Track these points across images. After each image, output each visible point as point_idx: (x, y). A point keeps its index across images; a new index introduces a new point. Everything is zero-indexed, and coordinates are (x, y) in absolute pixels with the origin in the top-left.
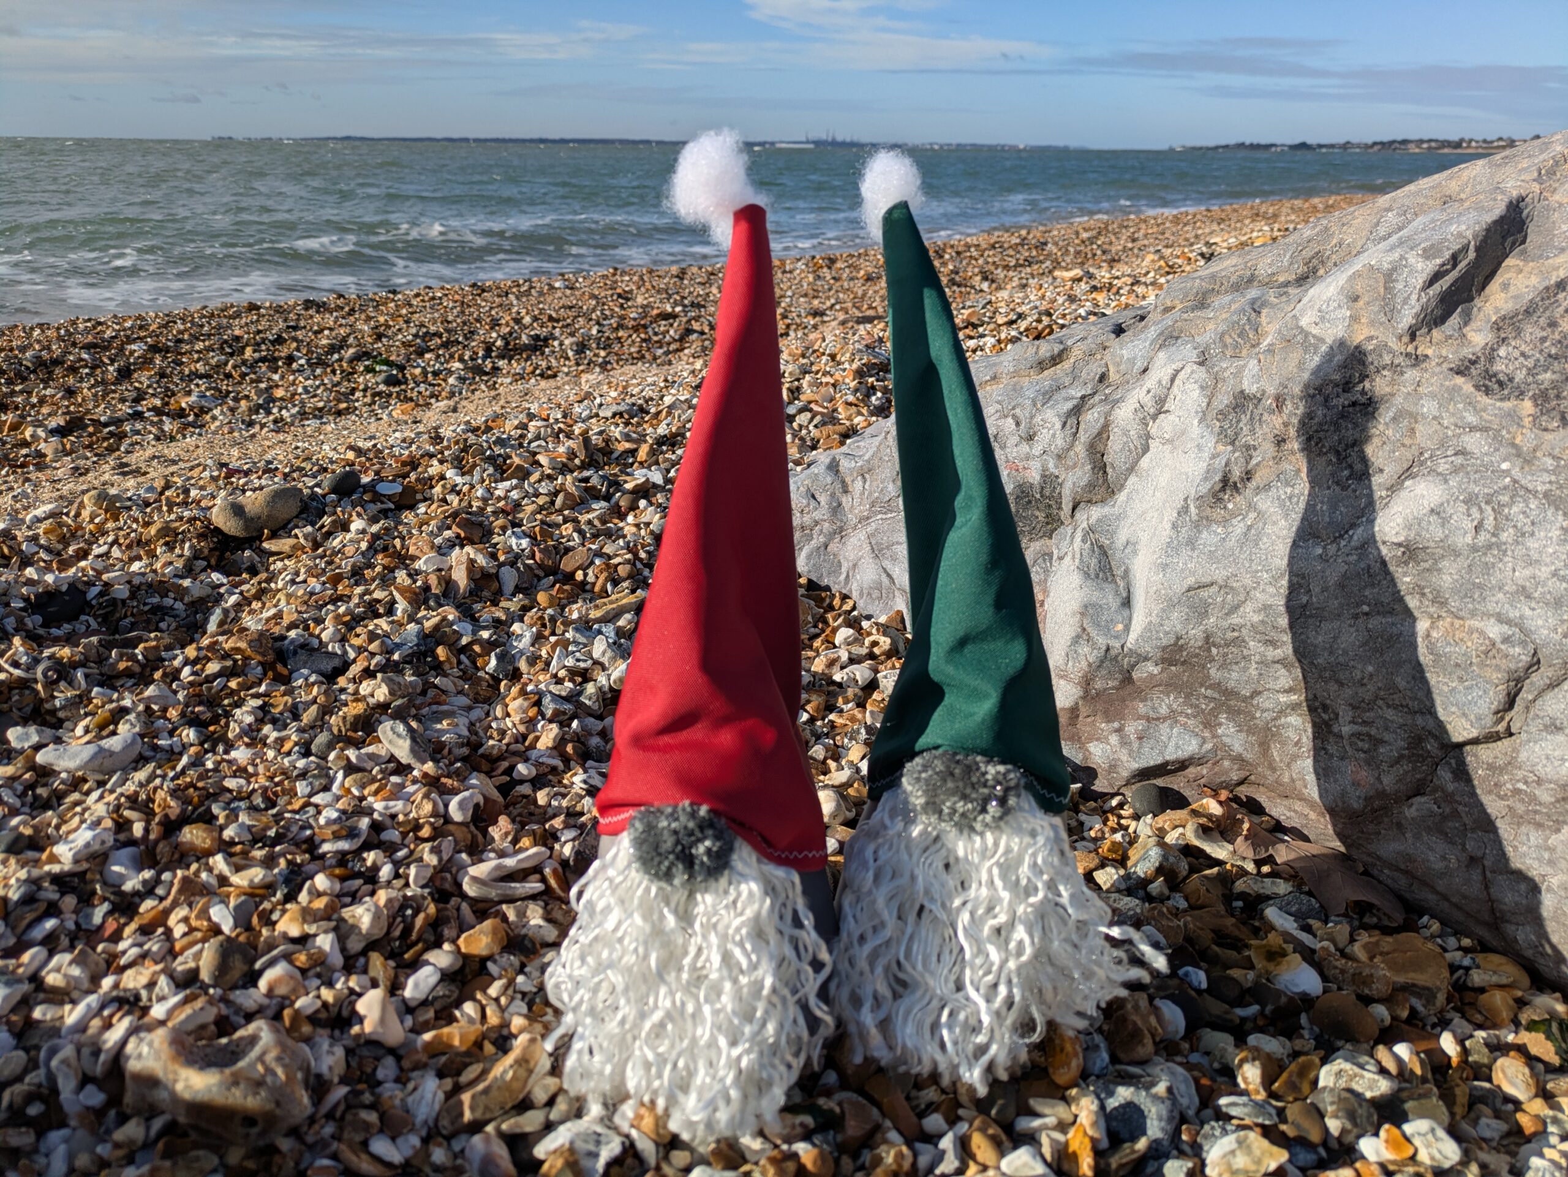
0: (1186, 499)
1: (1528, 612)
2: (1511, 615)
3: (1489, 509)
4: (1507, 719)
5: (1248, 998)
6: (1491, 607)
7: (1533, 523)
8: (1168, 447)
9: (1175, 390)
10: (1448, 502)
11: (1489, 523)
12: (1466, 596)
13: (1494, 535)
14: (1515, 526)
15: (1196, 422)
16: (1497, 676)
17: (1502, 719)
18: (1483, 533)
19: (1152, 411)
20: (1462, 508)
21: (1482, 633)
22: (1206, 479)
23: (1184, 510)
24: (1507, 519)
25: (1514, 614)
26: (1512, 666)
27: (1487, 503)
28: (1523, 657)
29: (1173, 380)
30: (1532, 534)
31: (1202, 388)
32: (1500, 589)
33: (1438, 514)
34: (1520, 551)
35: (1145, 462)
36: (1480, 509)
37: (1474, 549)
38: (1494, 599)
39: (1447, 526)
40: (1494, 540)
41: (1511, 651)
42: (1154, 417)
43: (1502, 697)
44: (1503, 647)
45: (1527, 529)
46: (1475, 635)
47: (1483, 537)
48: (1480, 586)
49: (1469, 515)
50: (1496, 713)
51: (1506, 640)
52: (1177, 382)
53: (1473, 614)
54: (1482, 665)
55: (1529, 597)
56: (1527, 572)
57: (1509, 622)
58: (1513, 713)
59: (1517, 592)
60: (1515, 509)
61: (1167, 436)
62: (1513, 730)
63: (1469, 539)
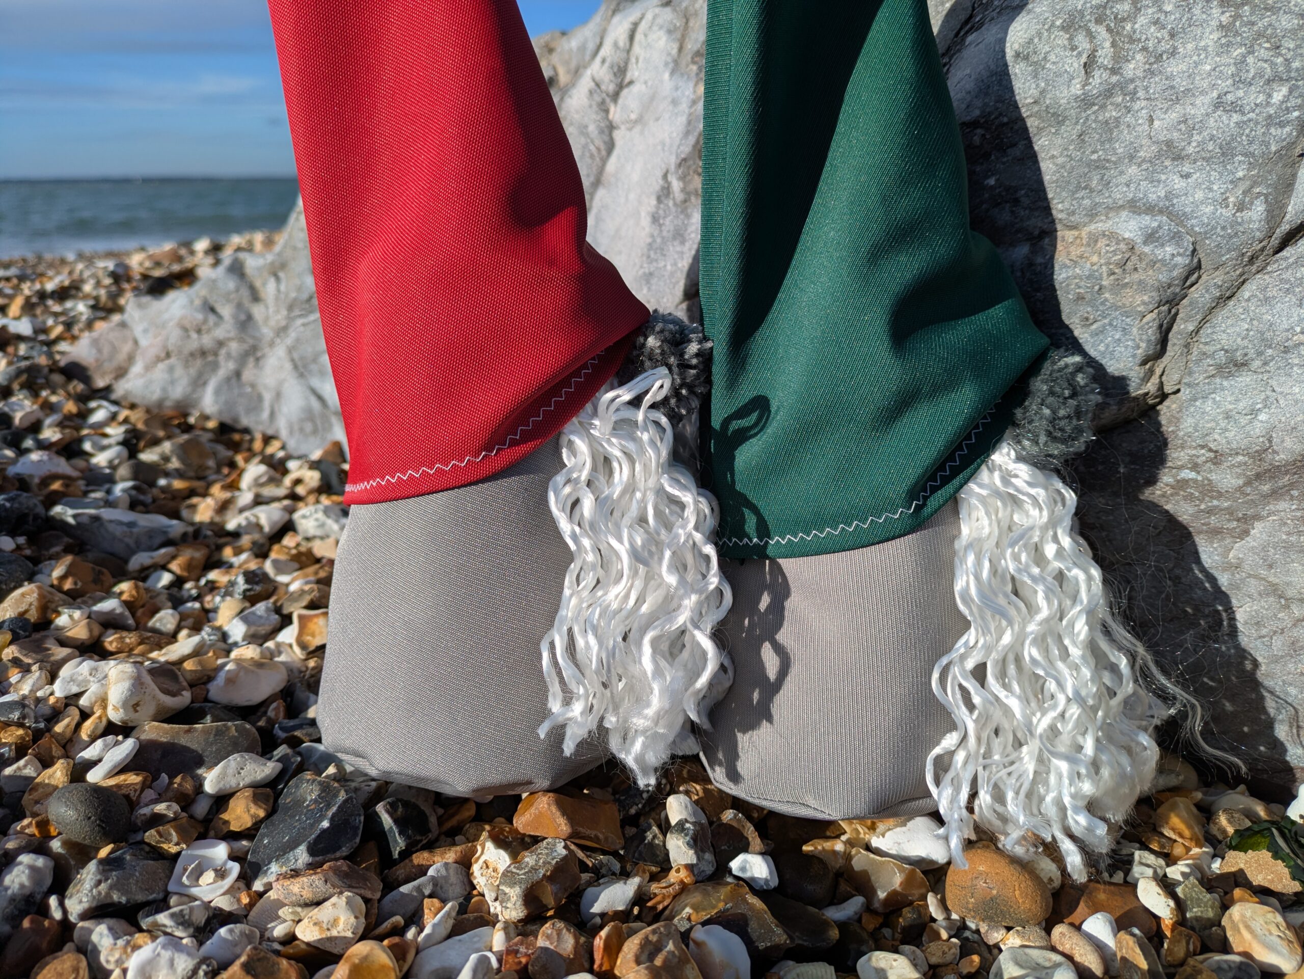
0: (665, 176)
1: (1178, 184)
2: (1152, 197)
3: (1101, 31)
4: (1158, 371)
5: (844, 887)
6: (1120, 194)
7: (1172, 35)
8: (638, 129)
9: (637, 49)
10: (1039, 34)
11: (1105, 54)
12: (1078, 188)
13: (1114, 71)
14: (1144, 49)
15: (666, 76)
16: (1141, 300)
17: (1151, 372)
18: (1097, 73)
19: (611, 88)
20: (1062, 38)
21: (1112, 236)
22: (687, 133)
23: (665, 192)
24: (1132, 41)
25: (1156, 194)
26: (1163, 277)
27: (1099, 21)
28: (1179, 259)
29: (632, 37)
30: (1173, 53)
31: (670, 32)
32: (1132, 157)
33: (1026, 58)
34: (1156, 85)
35: (612, 165)
36: (1091, 36)
37: (1086, 102)
38: (1123, 179)
39: (1042, 74)
40: (1114, 79)
41: (1160, 253)
42: (615, 96)
43: (1152, 334)
44: (1147, 249)
45: (1165, 46)
46: (1102, 243)
47: (1099, 78)
48: (1099, 165)
49: (1074, 48)
50: (1144, 363)
51: (1151, 237)
52: (639, 37)
53: (1092, 215)
54: (1119, 286)
55: (1178, 158)
56: (1173, 116)
57: (1150, 209)
58: (1165, 360)
59: (1159, 155)
60: (1142, 20)
61: (633, 116)
62: (1168, 389)
63: (1076, 89)
